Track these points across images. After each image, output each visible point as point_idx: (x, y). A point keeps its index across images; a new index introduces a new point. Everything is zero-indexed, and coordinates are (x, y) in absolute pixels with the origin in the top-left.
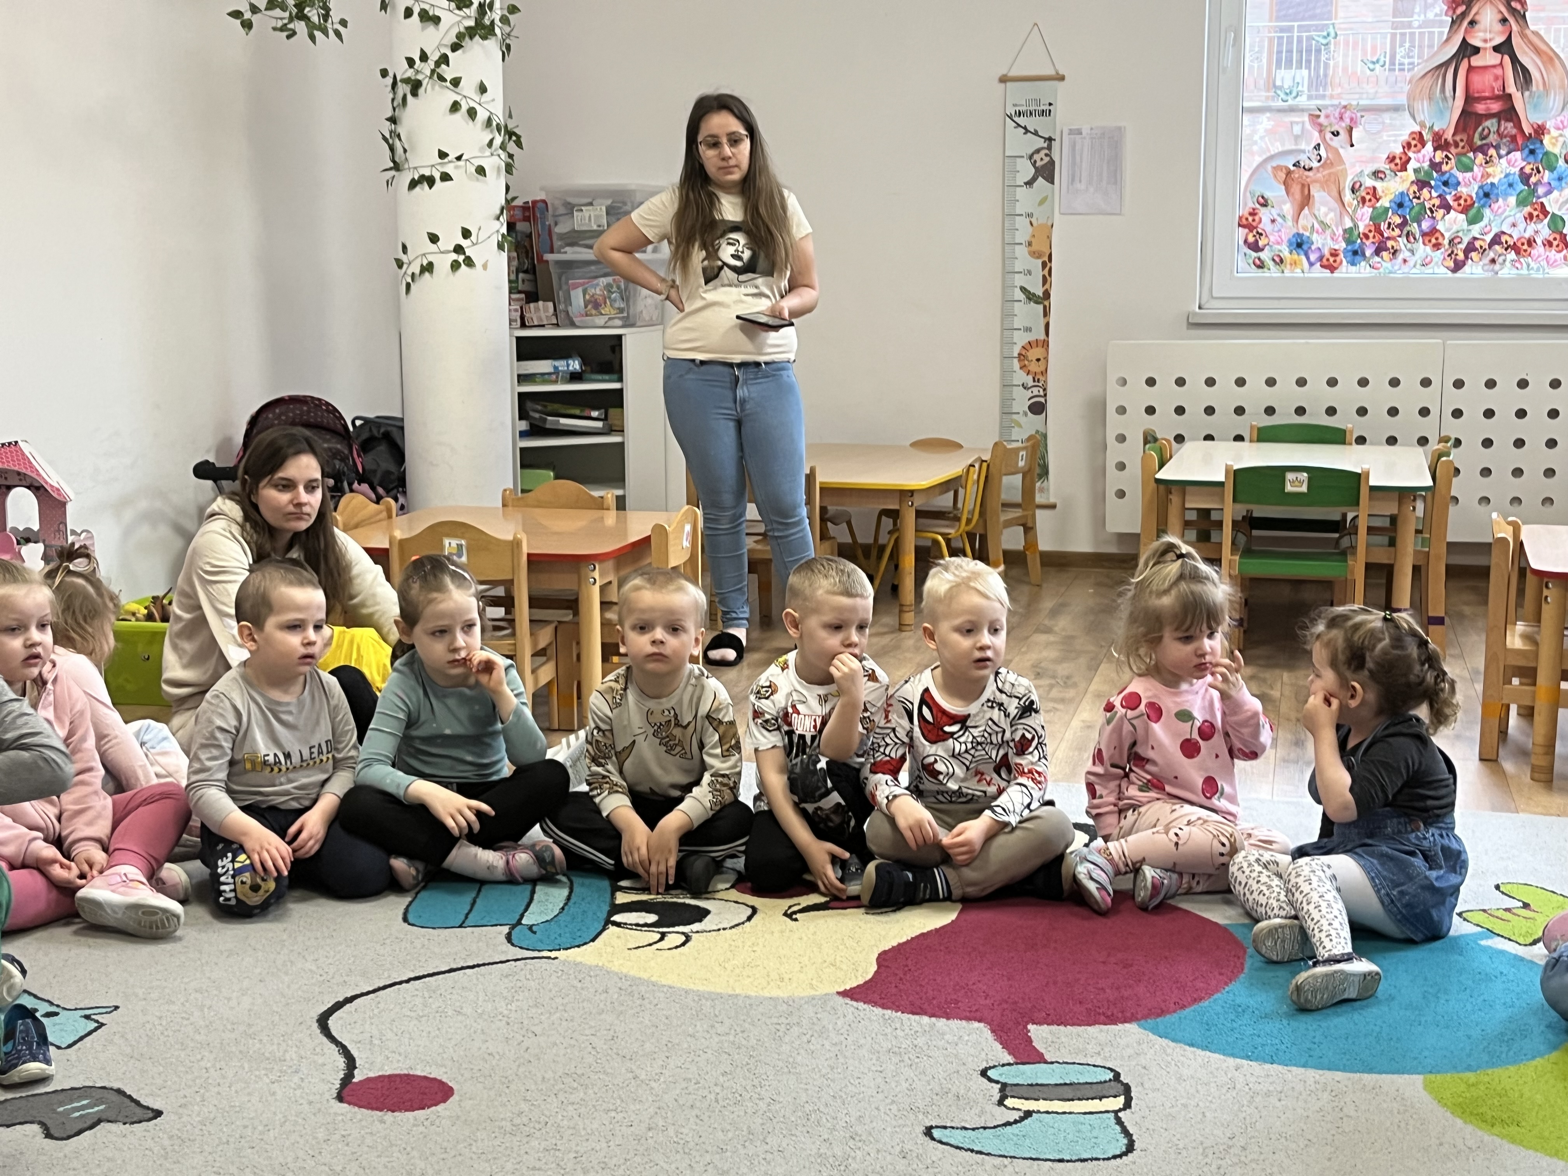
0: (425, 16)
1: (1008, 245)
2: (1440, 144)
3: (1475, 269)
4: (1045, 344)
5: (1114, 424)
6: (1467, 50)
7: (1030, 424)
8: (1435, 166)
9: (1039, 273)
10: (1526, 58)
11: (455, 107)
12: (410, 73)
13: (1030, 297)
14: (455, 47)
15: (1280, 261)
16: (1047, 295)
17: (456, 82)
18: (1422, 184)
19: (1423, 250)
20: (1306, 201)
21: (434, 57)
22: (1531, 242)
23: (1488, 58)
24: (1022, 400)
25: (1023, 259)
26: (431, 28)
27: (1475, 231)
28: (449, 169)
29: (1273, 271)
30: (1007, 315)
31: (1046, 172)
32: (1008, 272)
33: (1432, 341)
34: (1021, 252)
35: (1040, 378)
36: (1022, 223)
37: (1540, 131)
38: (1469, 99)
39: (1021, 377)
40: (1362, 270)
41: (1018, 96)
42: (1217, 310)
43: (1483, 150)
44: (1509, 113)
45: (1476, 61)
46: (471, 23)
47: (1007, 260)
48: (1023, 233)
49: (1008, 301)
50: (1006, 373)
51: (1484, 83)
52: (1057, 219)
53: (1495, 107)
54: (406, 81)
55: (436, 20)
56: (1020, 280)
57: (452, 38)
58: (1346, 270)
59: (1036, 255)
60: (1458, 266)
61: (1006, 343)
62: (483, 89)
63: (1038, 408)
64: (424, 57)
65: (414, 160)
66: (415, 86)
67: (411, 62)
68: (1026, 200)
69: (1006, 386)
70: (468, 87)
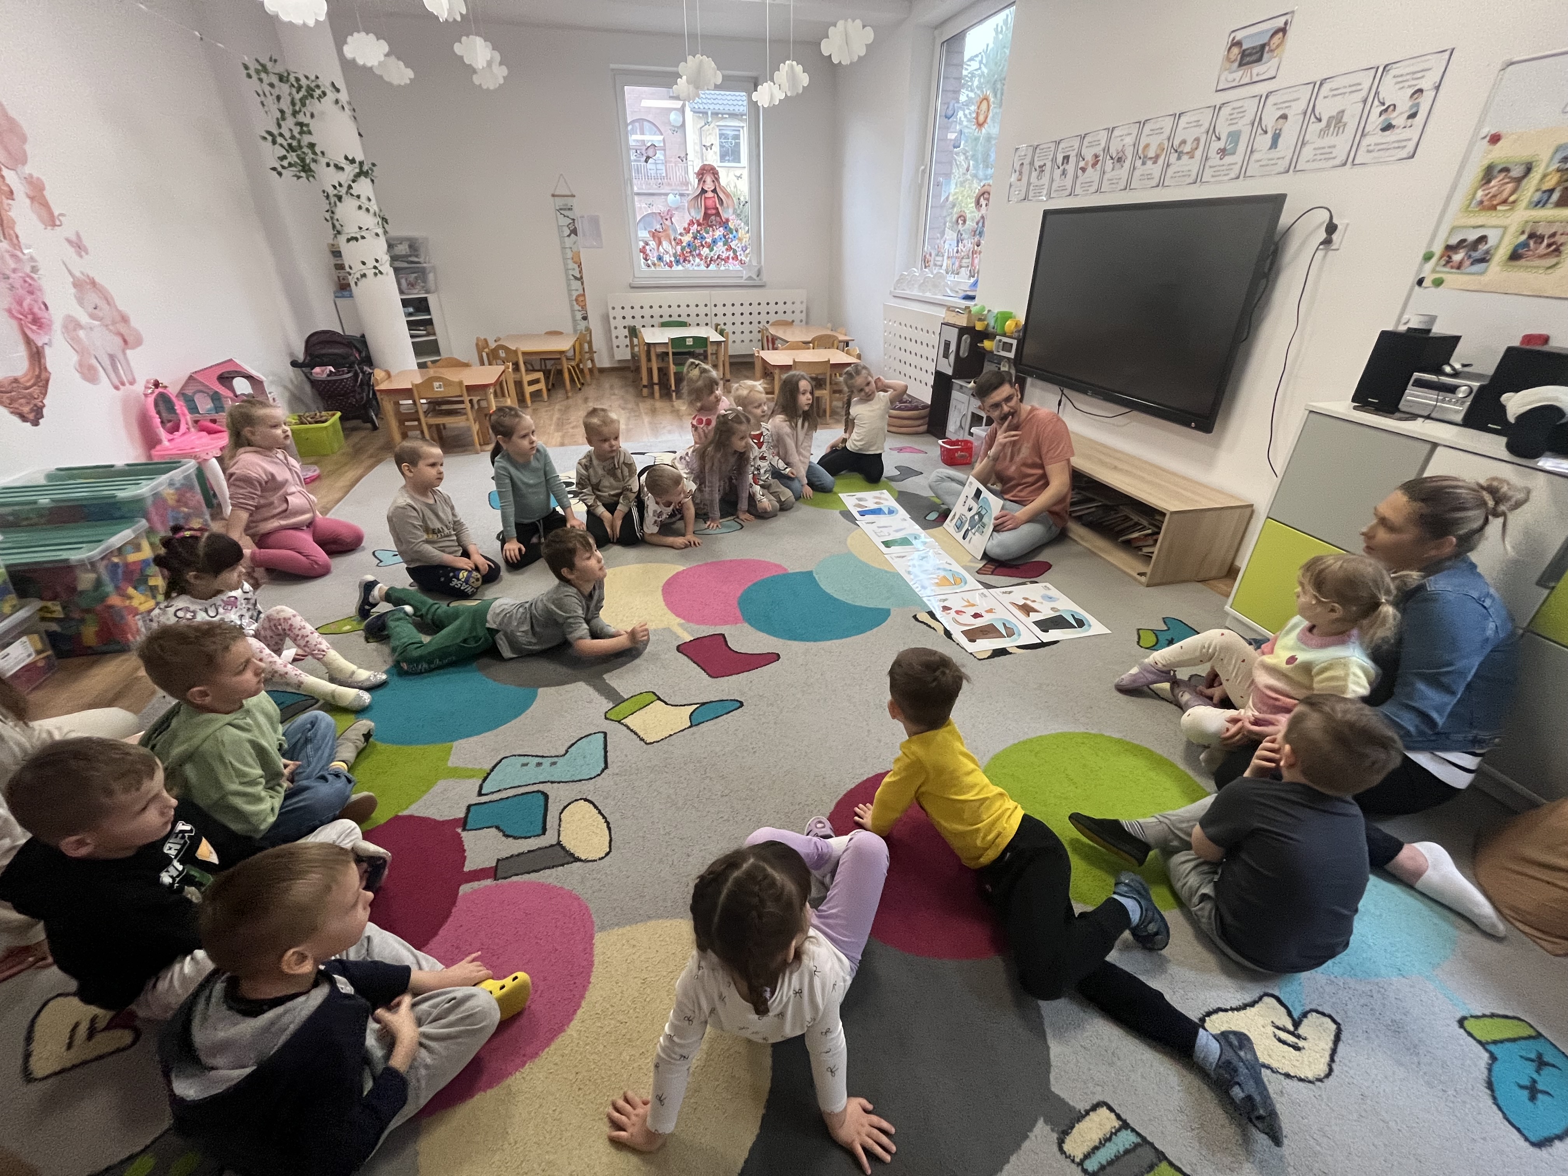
0: (336, 166)
1: (565, 259)
2: (699, 224)
3: (713, 267)
4: (584, 295)
5: (613, 323)
6: (703, 191)
7: (582, 325)
8: (698, 232)
9: (577, 270)
10: (722, 195)
11: (360, 207)
12: (335, 192)
13: (576, 278)
14: (354, 181)
15: (654, 265)
16: (582, 277)
17: (358, 197)
18: (695, 238)
19: (697, 260)
20: (660, 243)
21: (345, 185)
22: (728, 258)
23: (710, 194)
24: (579, 316)
25: (571, 265)
26: (341, 173)
27: (712, 254)
28: (363, 234)
29: (653, 268)
30: (569, 285)
31: (574, 232)
32: (567, 270)
33: (705, 292)
34: (570, 262)
35: (584, 307)
36: (568, 251)
37: (728, 220)
38: (706, 209)
39: (577, 307)
40: (680, 268)
41: (560, 202)
42: (638, 282)
43: (711, 226)
44: (718, 214)
45: (707, 195)
46: (357, 170)
47: (565, 264)
48: (569, 254)
49: (568, 280)
50: (572, 306)
51: (710, 203)
52: (582, 250)
53: (714, 211)
54: (335, 195)
55: (342, 169)
56: (571, 272)
57: (351, 177)
58: (675, 268)
59: (575, 262)
60: (708, 266)
61: (570, 295)
62: (369, 200)
63: (585, 318)
64: (340, 185)
65: (346, 229)
66: (340, 198)
67: (335, 187)
68: (568, 242)
69: (573, 311)
70: (363, 199)
